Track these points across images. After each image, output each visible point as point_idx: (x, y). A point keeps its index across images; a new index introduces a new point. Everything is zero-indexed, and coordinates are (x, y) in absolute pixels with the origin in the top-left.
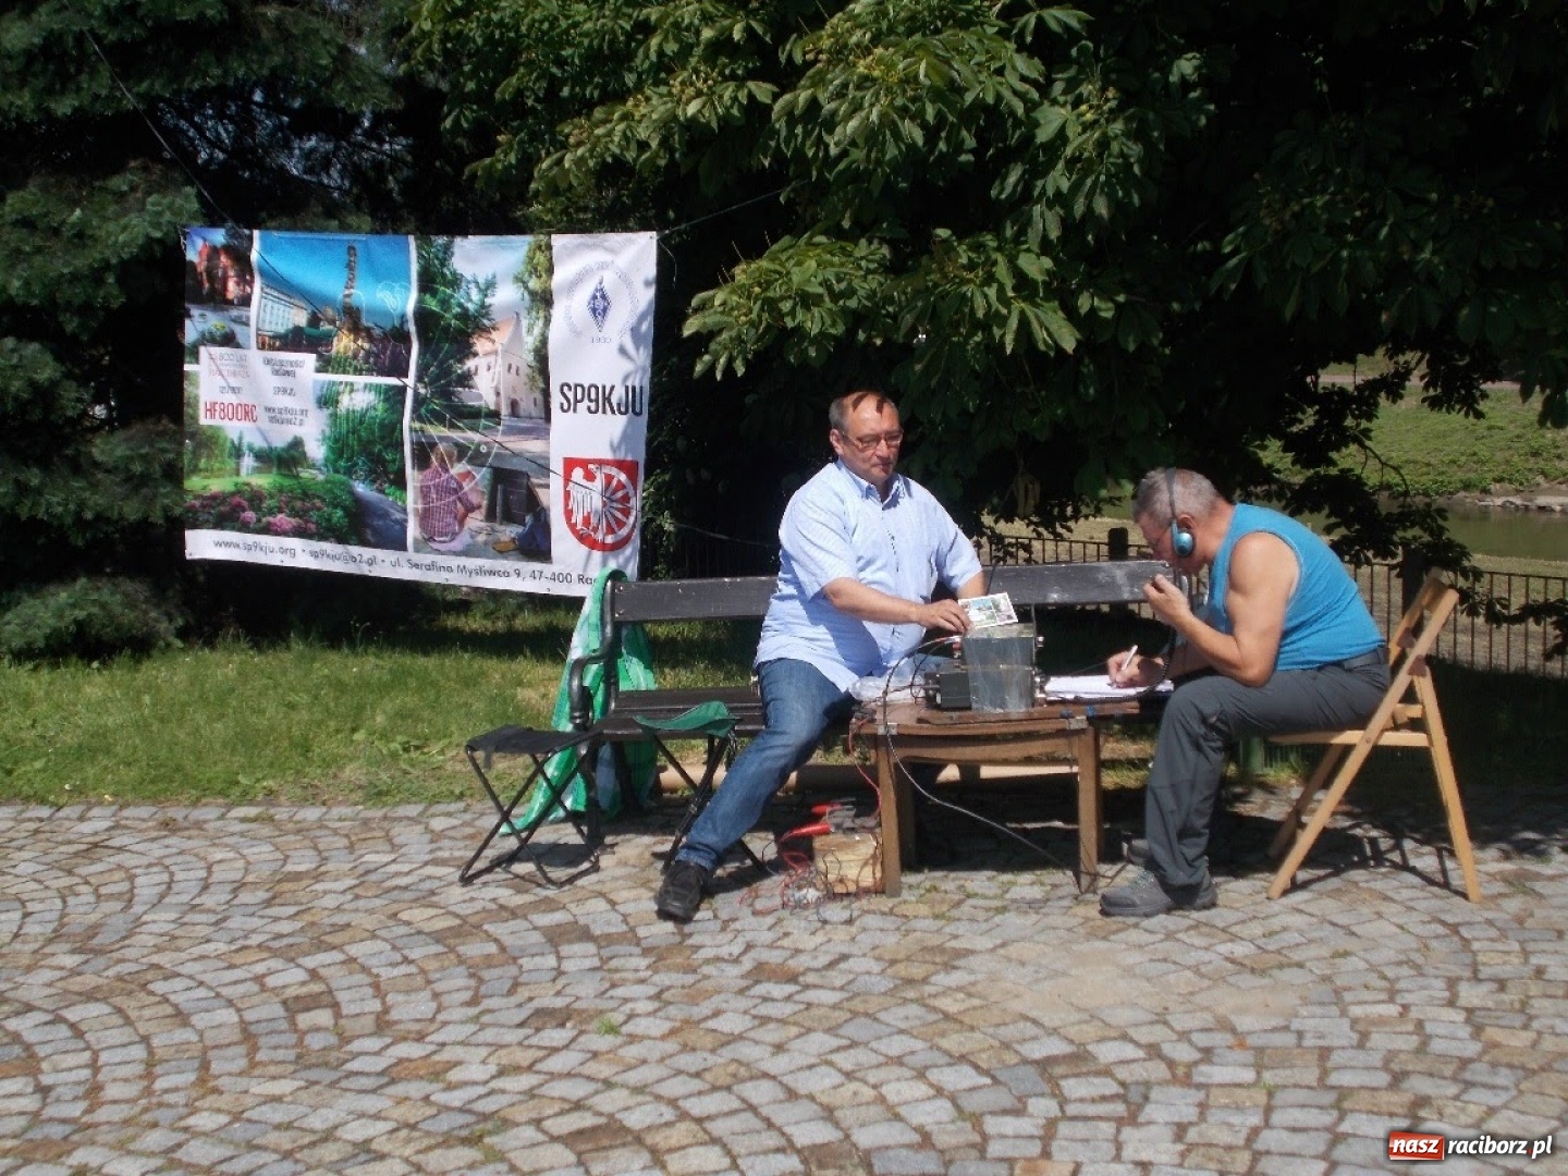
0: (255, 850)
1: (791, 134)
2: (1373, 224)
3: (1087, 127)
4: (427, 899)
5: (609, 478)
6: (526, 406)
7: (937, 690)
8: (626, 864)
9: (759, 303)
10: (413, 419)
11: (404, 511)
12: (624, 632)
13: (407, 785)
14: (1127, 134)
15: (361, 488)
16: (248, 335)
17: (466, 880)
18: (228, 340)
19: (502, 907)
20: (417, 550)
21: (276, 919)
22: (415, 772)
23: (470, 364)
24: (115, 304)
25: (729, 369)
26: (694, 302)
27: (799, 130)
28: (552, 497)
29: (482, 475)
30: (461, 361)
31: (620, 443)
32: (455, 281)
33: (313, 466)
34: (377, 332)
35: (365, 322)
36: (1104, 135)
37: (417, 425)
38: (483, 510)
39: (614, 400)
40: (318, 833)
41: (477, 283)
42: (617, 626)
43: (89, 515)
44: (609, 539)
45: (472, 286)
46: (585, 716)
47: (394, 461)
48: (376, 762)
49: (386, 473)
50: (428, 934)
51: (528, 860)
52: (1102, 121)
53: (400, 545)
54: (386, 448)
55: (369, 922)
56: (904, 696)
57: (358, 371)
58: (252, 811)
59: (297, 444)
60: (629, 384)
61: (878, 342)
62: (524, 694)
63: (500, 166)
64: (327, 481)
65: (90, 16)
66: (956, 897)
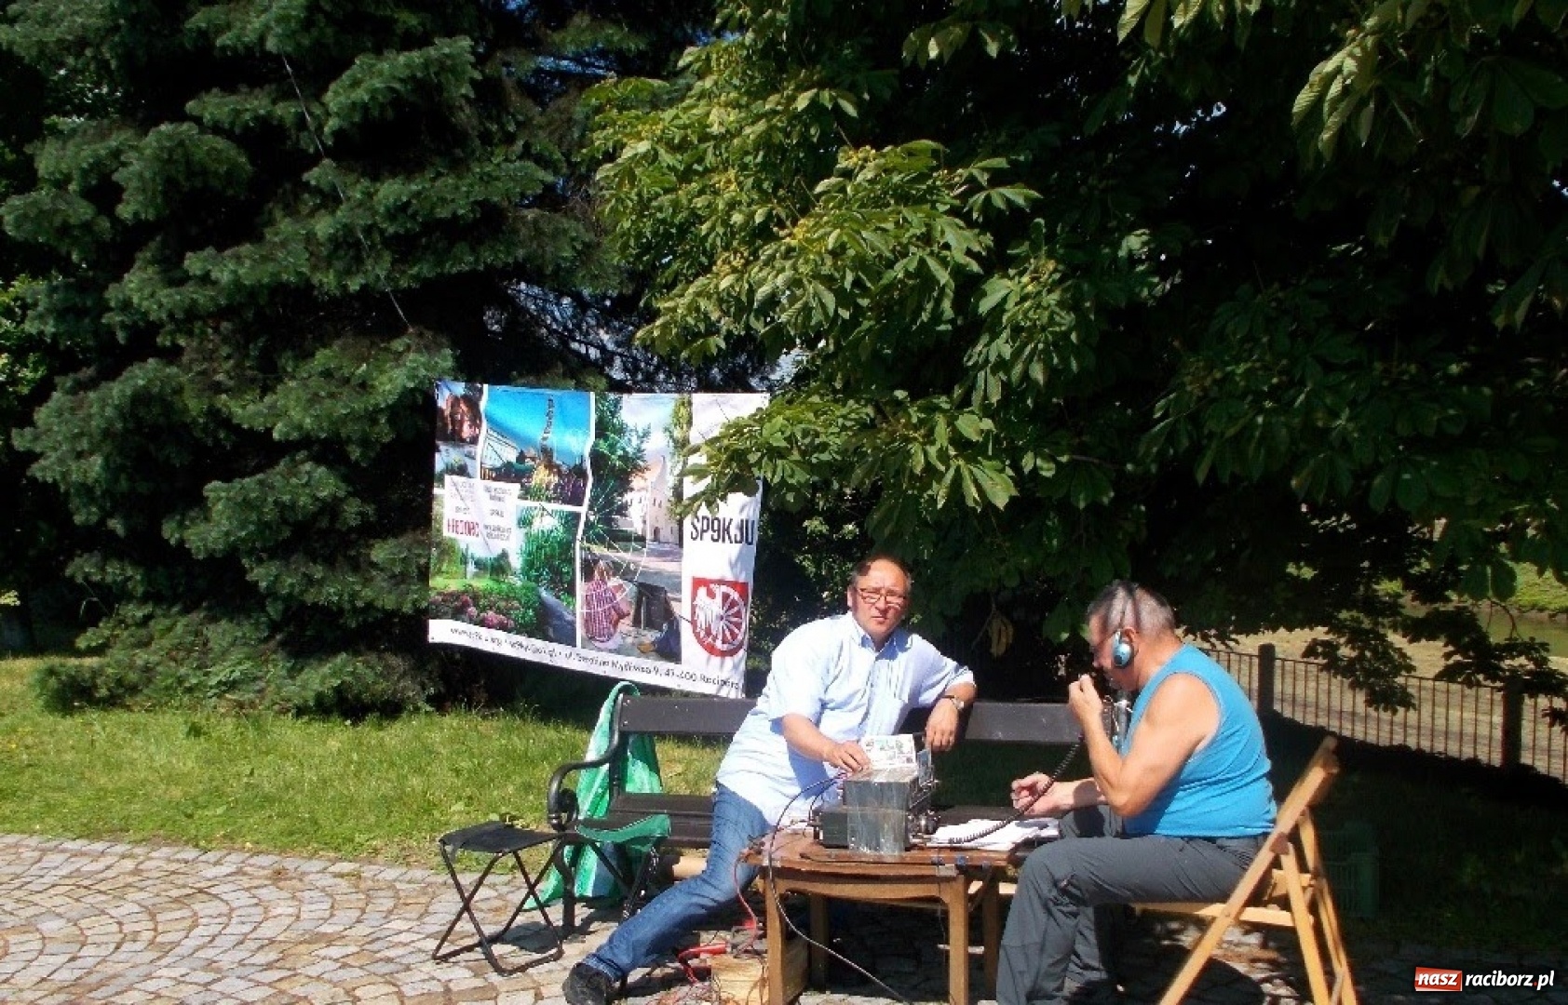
5: (726, 597)
6: (666, 534)
10: (583, 540)
11: (574, 614)
15: (545, 594)
16: (474, 467)
18: (462, 471)
20: (583, 647)
23: (628, 497)
24: (386, 440)
28: (682, 609)
29: (630, 589)
30: (621, 495)
31: (736, 566)
32: (621, 430)
33: (514, 574)
34: (564, 468)
35: (556, 461)
37: (586, 545)
38: (631, 617)
39: (730, 531)
41: (637, 432)
43: (360, 604)
44: (725, 647)
45: (633, 433)
47: (568, 573)
49: (561, 581)
53: (572, 643)
54: (563, 561)
57: (549, 500)
59: (504, 555)
60: (744, 518)
64: (523, 587)
65: (376, 213)
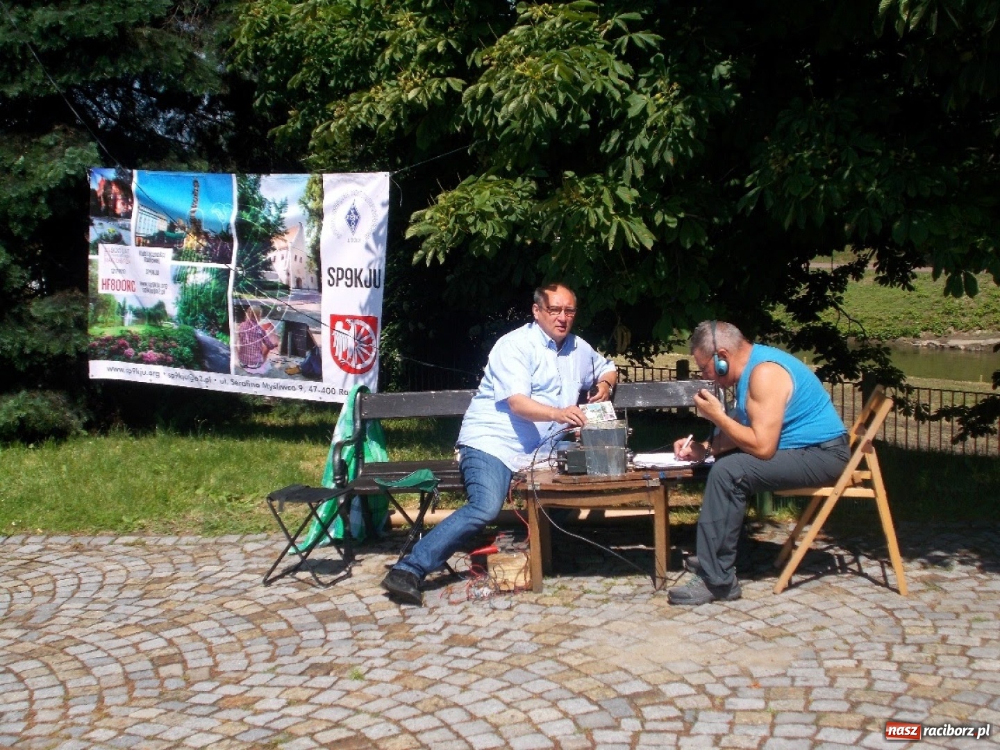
0: (133, 564)
1: (474, 111)
2: (840, 169)
3: (660, 107)
4: (242, 595)
5: (359, 328)
6: (307, 281)
7: (566, 462)
8: (368, 572)
9: (453, 218)
10: (234, 290)
11: (229, 348)
12: (368, 425)
13: (230, 522)
14: (686, 112)
15: (201, 334)
16: (130, 237)
17: (267, 583)
18: (117, 239)
19: (290, 600)
20: (237, 373)
21: (147, 607)
22: (236, 514)
23: (271, 255)
24: (46, 216)
25: (435, 259)
26: (413, 217)
27: (479, 108)
28: (323, 339)
29: (278, 326)
30: (265, 253)
31: (366, 305)
32: (261, 203)
33: (171, 320)
34: (212, 235)
35: (204, 229)
36: (671, 112)
37: (237, 294)
38: (279, 348)
39: (362, 278)
40: (174, 553)
41: (275, 204)
42: (363, 422)
43: (28, 351)
44: (359, 367)
45: (272, 205)
46: (342, 478)
47: (221, 317)
48: (210, 507)
49: (217, 324)
50: (243, 617)
51: (306, 570)
52: (670, 104)
53: (226, 370)
54: (217, 308)
55: (205, 610)
56: (545, 466)
57: (199, 259)
58: (131, 539)
59: (161, 305)
60: (372, 268)
61: (529, 242)
62: (303, 465)
63: (290, 130)
64: (180, 330)
65: (30, 34)
66: (578, 593)
